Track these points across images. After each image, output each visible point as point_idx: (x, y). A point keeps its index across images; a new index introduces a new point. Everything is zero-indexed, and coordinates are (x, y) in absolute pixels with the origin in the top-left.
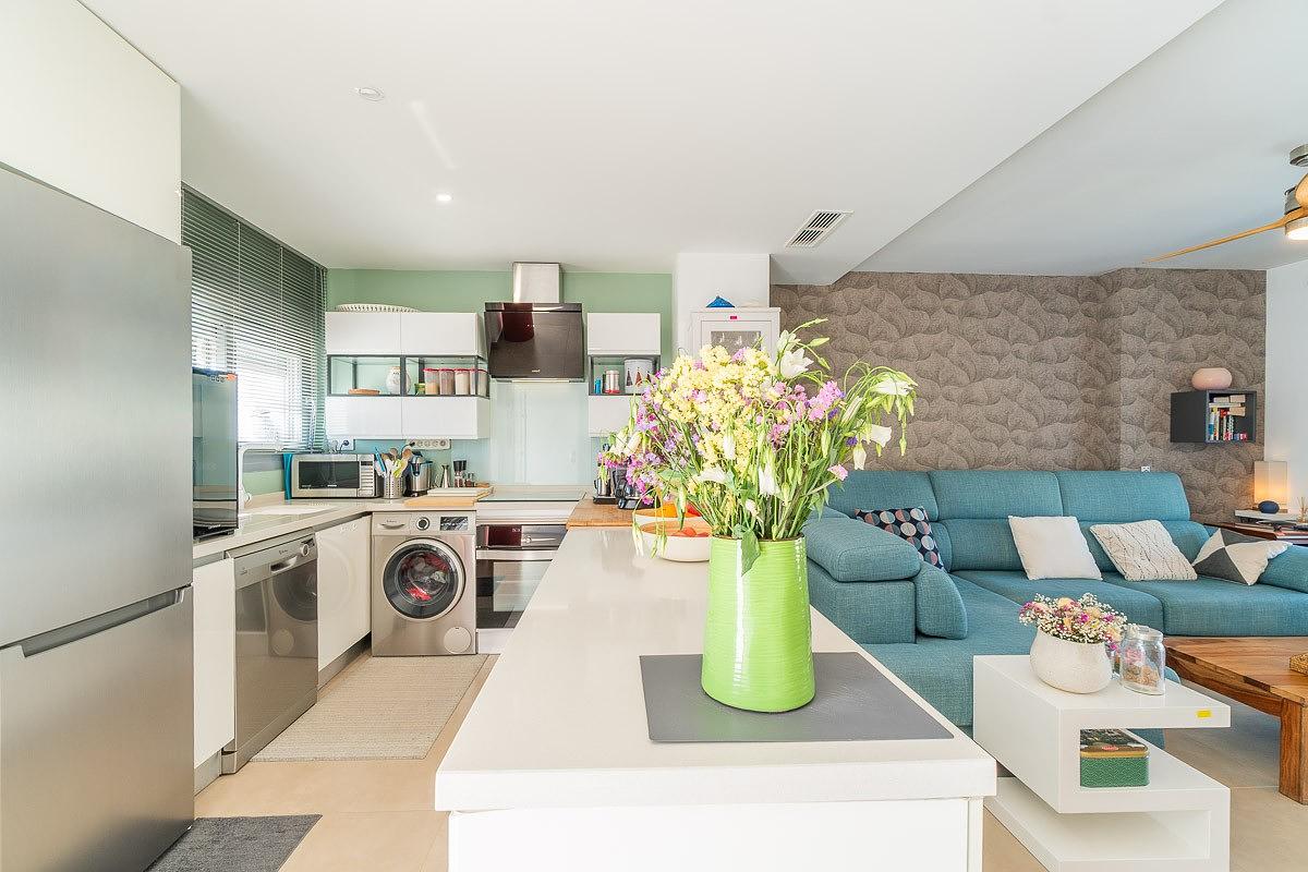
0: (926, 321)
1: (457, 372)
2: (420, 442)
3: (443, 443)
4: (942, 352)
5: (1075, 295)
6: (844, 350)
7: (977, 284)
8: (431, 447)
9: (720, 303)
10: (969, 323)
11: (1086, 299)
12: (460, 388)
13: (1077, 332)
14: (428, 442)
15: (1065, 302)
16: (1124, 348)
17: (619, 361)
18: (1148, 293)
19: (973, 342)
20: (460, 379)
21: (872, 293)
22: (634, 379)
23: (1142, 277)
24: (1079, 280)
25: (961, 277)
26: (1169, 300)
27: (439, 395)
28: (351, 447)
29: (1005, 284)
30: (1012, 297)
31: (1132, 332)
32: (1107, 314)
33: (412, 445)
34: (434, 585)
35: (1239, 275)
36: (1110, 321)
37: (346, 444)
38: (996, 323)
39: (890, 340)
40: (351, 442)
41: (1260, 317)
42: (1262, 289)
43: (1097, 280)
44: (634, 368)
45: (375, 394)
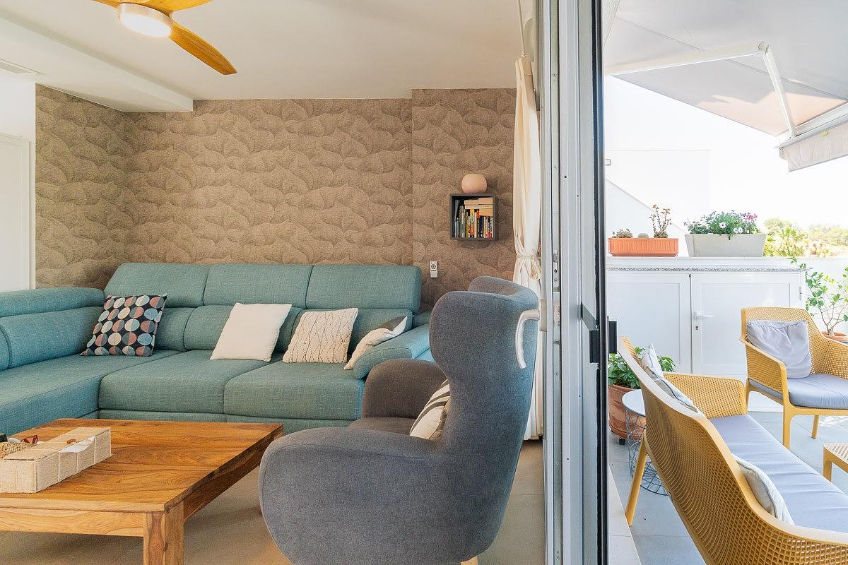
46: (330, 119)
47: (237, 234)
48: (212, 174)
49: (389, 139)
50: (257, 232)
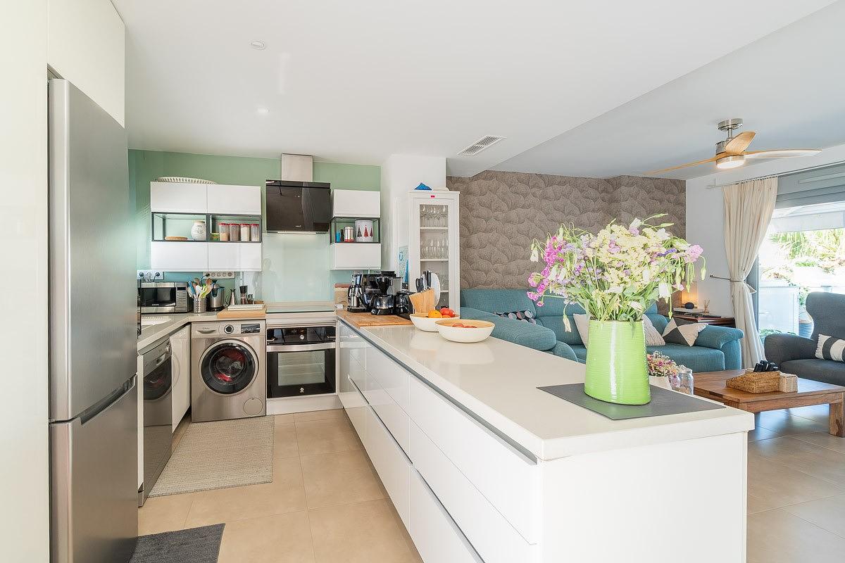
0: (522, 200)
1: (242, 226)
2: (214, 273)
3: (230, 274)
4: (531, 220)
5: (597, 189)
6: (478, 217)
7: (549, 180)
8: (221, 277)
9: (422, 187)
10: (544, 203)
11: (602, 191)
12: (244, 237)
13: (599, 210)
14: (219, 274)
15: (593, 193)
16: (622, 219)
17: (351, 221)
18: (634, 190)
19: (547, 214)
20: (244, 230)
21: (493, 183)
22: (363, 233)
23: (632, 181)
24: (599, 181)
25: (541, 176)
26: (643, 194)
27: (229, 240)
28: (161, 277)
29: (564, 181)
30: (566, 189)
31: (626, 210)
32: (613, 200)
33: (208, 275)
34: (234, 371)
35: (674, 182)
36: (615, 204)
37: (158, 275)
38: (559, 203)
39: (503, 211)
40: (161, 274)
41: (683, 205)
42: (683, 190)
43: (608, 181)
44: (362, 226)
45: (185, 240)
46: (558, 188)
47: (501, 268)
48: (483, 224)
49: (592, 205)
50: (513, 266)
